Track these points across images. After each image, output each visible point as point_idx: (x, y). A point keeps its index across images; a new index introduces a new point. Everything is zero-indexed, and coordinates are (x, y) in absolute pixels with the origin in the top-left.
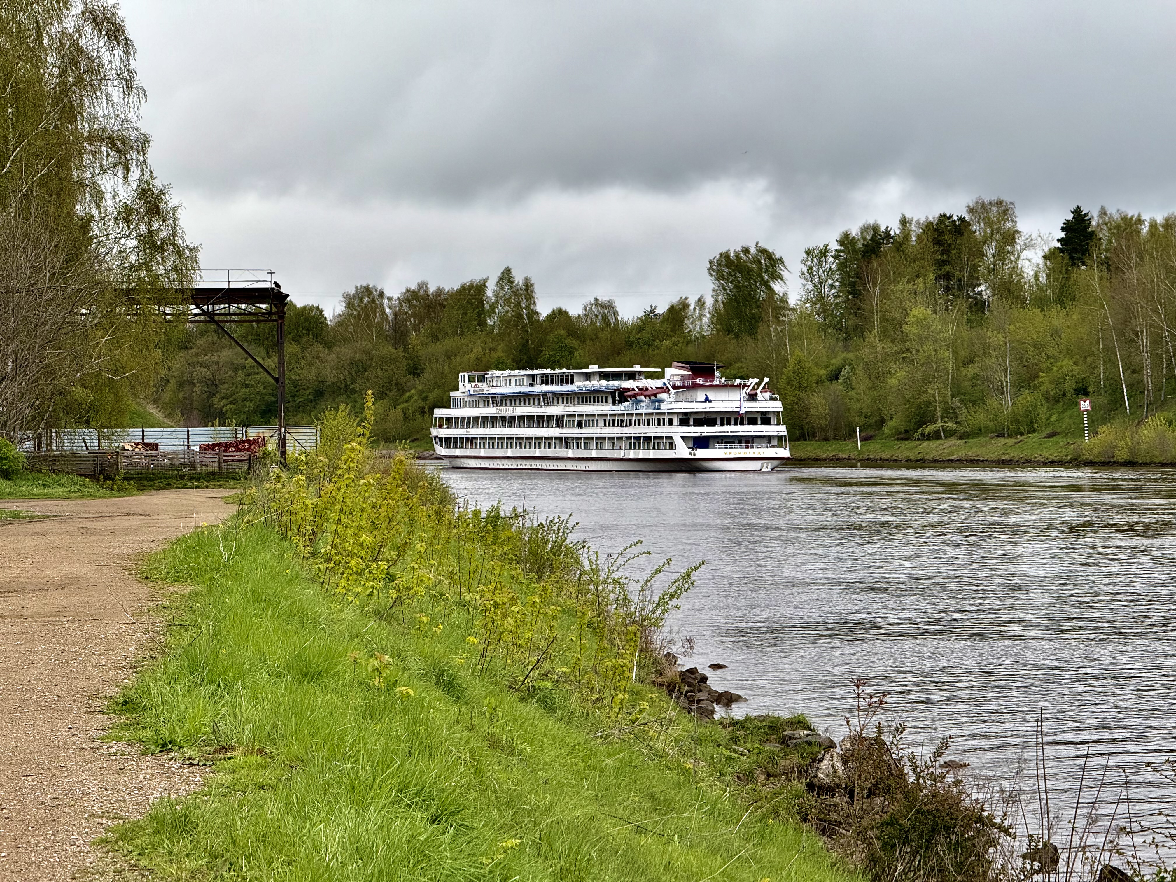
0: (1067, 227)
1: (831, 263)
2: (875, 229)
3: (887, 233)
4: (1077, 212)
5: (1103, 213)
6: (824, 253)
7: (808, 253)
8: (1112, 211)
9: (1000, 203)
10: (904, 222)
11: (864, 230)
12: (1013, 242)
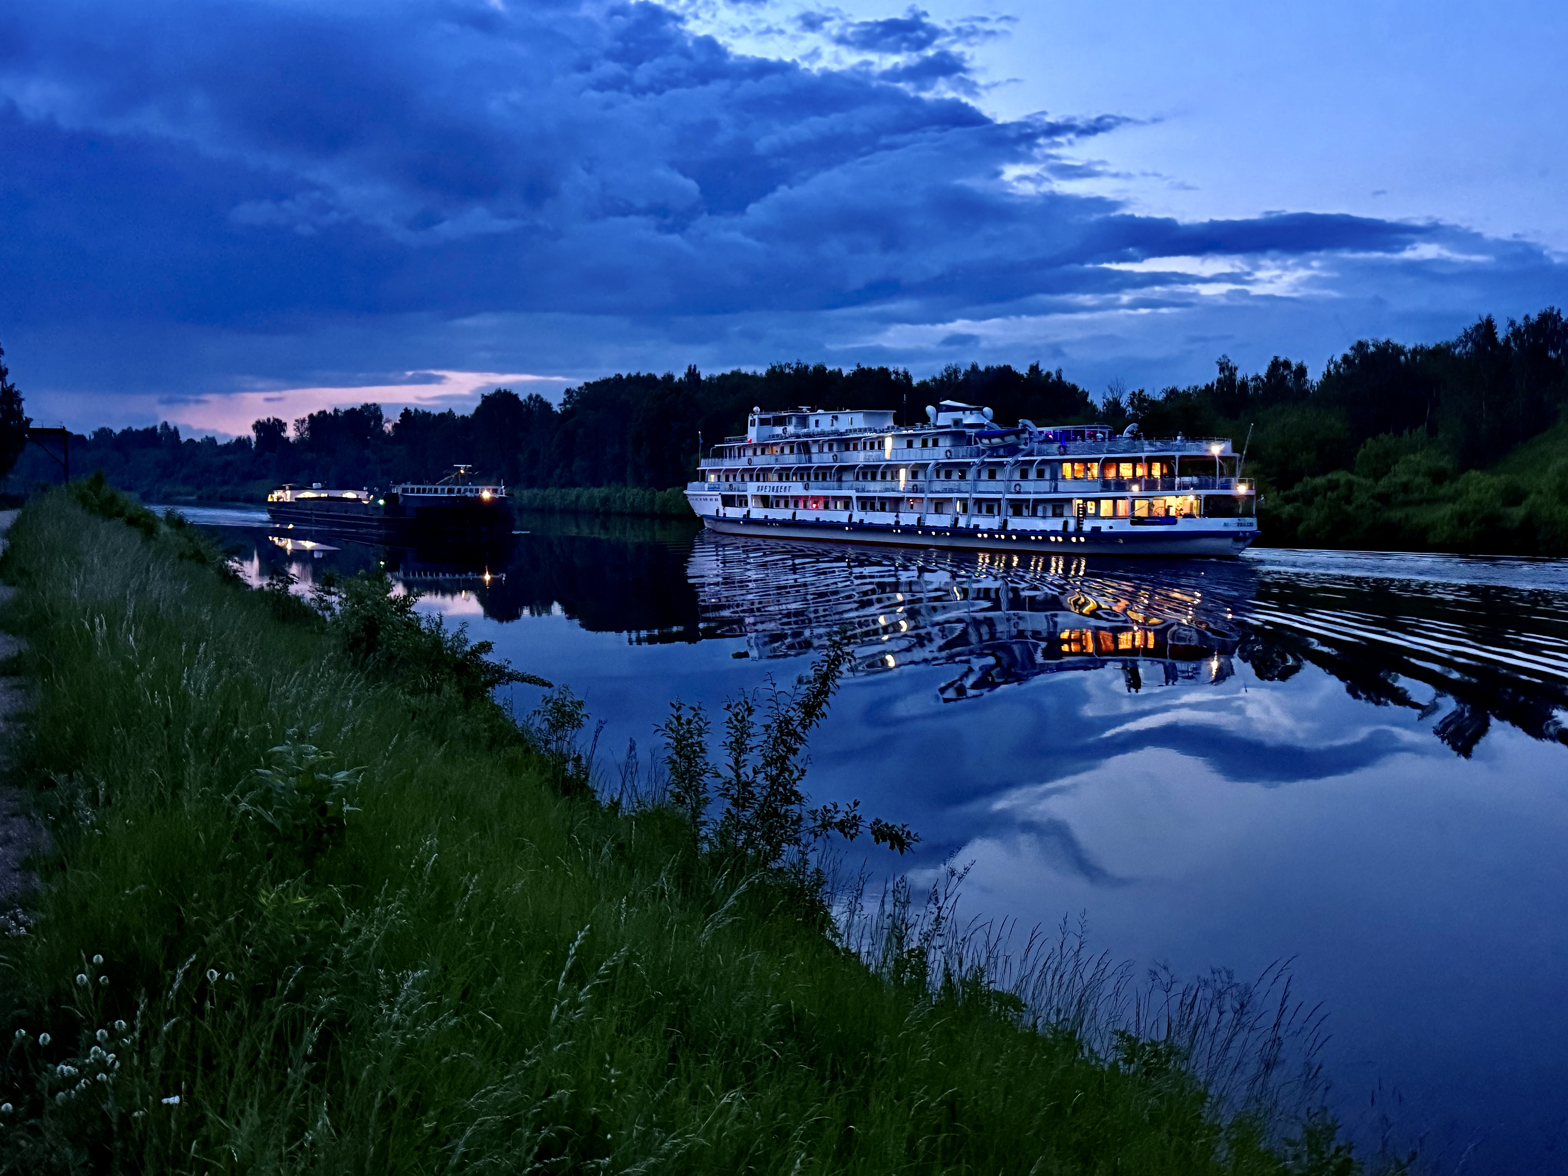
0: (402, 415)
1: (306, 425)
2: (325, 412)
3: (330, 414)
4: (406, 409)
5: (416, 410)
6: (303, 421)
7: (296, 421)
8: (420, 410)
9: (375, 405)
10: (336, 411)
11: (320, 413)
12: (381, 421)
